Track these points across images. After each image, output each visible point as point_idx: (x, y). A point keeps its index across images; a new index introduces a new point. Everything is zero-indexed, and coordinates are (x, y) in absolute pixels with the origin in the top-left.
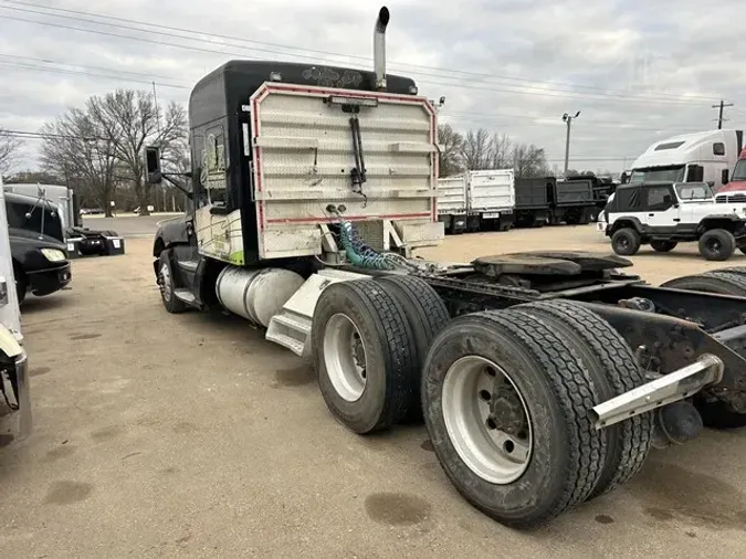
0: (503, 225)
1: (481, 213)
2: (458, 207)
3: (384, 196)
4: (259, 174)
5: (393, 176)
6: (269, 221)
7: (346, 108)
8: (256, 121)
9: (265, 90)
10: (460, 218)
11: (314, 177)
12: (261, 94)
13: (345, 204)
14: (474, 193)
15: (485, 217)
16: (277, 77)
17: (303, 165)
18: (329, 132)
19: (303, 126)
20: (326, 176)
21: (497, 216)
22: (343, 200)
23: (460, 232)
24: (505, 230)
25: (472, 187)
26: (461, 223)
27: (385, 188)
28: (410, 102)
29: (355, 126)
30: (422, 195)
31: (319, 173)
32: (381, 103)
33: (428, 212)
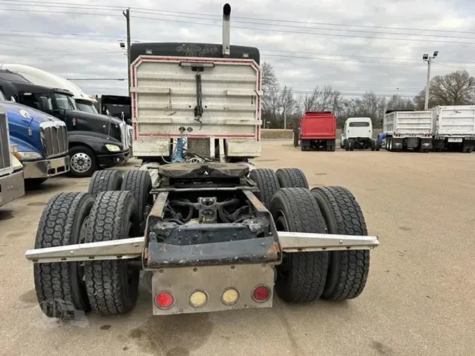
0: (466, 148)
1: (447, 138)
2: (425, 133)
3: (219, 123)
4: (135, 108)
5: (226, 110)
6: (140, 135)
7: (194, 69)
8: (134, 78)
9: (140, 60)
10: (427, 141)
11: (171, 110)
12: (137, 62)
13: (192, 127)
14: (441, 122)
15: (450, 141)
16: (149, 52)
17: (163, 103)
18: (182, 83)
19: (163, 80)
20: (179, 110)
21: (461, 141)
22: (190, 124)
23: (426, 151)
24: (468, 151)
25: (440, 118)
26: (427, 145)
27: (220, 118)
28: (241, 64)
29: (198, 80)
30: (244, 123)
31: (173, 107)
32: (219, 65)
33: (253, 134)
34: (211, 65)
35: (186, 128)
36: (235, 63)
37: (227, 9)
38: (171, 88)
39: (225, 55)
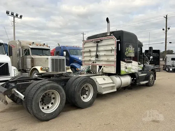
5: (105, 55)
17: (89, 54)
18: (94, 47)
28: (110, 38)
29: (97, 46)
30: (109, 60)
31: (91, 55)
32: (103, 40)
33: (113, 64)
34: (100, 40)
35: (95, 62)
36: (108, 38)
37: (107, 20)
38: (90, 49)
39: (107, 35)
